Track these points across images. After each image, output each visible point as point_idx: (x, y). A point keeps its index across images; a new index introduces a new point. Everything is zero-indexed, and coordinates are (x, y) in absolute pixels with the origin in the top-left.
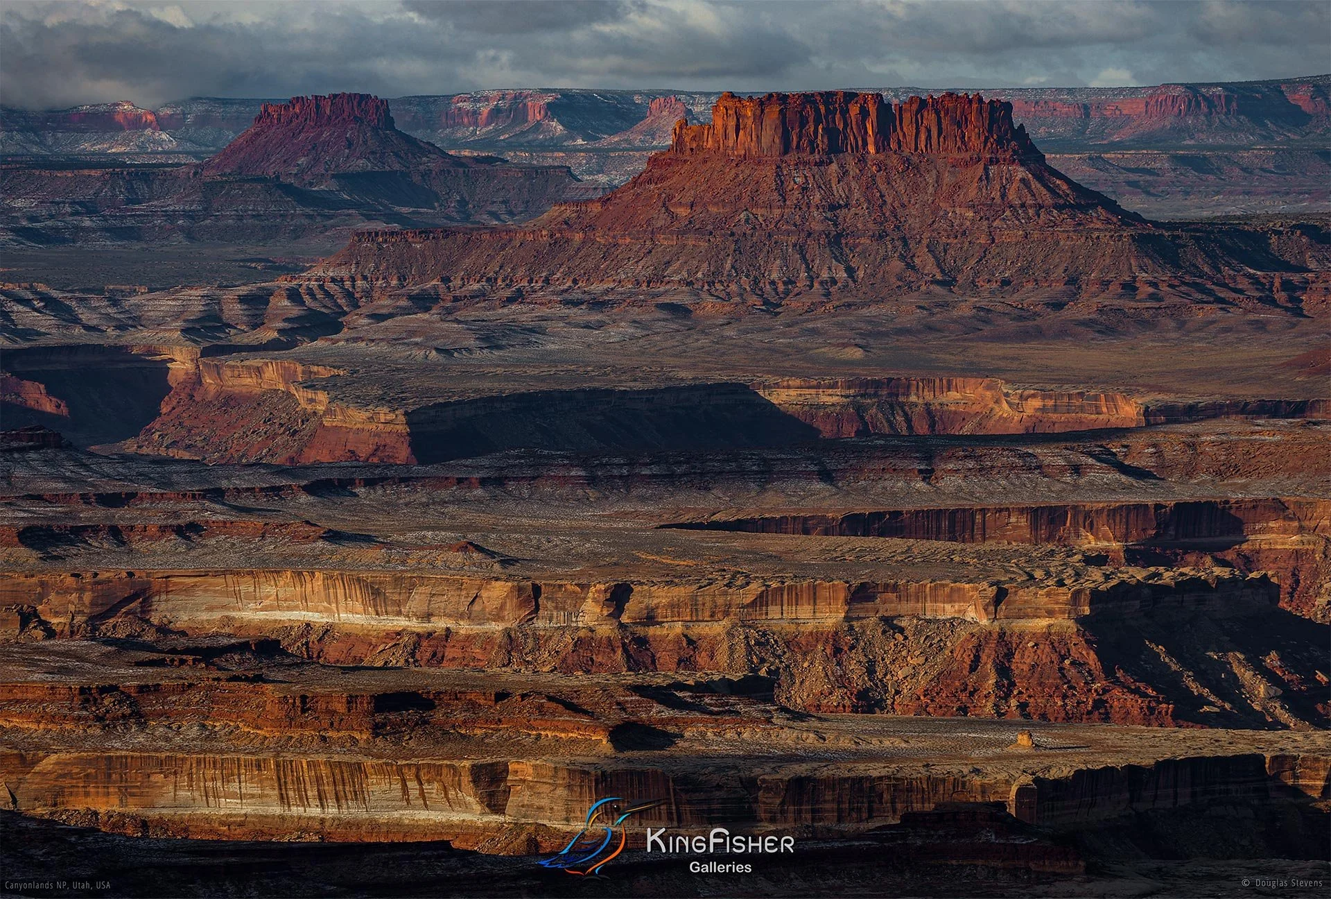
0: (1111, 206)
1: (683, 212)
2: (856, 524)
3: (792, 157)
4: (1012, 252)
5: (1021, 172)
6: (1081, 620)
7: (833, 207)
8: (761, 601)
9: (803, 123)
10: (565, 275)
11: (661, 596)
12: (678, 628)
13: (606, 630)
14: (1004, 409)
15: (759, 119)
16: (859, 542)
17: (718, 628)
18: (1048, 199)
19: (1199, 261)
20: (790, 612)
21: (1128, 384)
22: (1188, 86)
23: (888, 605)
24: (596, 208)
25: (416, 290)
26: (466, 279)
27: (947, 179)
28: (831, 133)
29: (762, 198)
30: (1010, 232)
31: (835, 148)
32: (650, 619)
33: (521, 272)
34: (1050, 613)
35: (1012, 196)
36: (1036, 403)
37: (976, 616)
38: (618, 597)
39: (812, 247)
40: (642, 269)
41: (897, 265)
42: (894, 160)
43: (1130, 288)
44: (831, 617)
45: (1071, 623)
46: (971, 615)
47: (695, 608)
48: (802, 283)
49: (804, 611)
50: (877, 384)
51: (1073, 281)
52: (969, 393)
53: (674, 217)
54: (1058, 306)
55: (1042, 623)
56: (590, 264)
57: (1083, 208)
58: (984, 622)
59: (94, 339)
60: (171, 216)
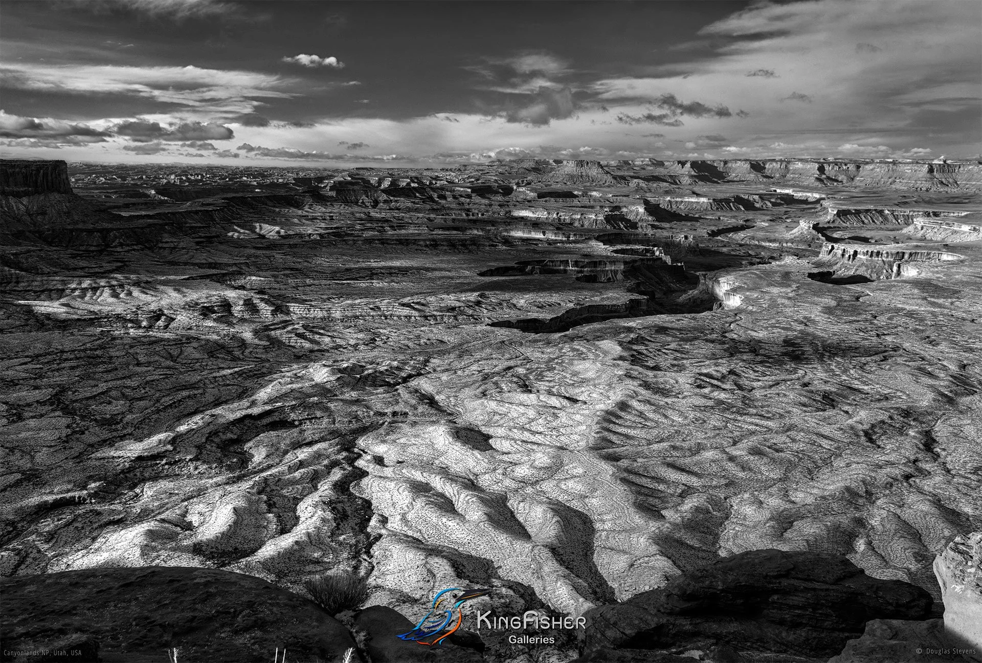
2: (582, 207)
17: (567, 218)
20: (575, 216)
38: (558, 214)
46: (593, 217)
47: (565, 215)
55: (600, 218)
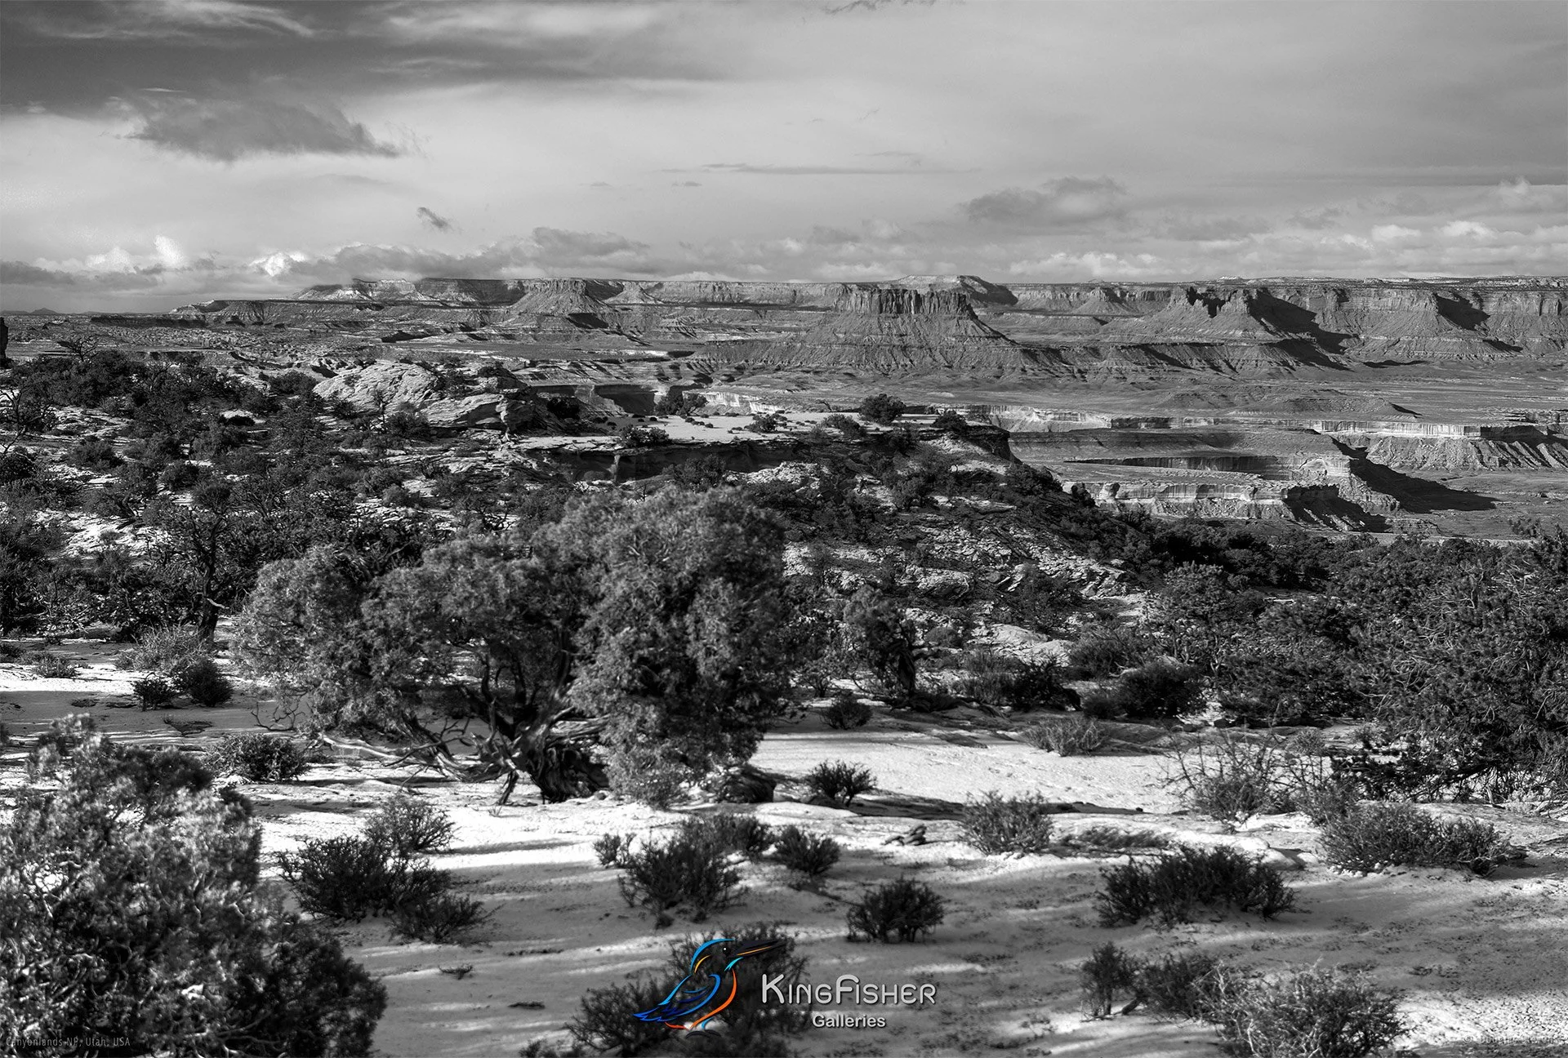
0: (1004, 337)
1: (841, 336)
3: (883, 315)
4: (974, 355)
5: (971, 323)
6: (1285, 501)
7: (901, 335)
8: (1167, 491)
9: (887, 301)
10: (797, 360)
11: (1130, 488)
12: (1136, 501)
13: (1110, 501)
14: (1035, 418)
15: (871, 298)
16: (1130, 468)
17: (1151, 501)
18: (983, 335)
19: (1045, 360)
20: (1177, 495)
21: (1104, 408)
22: (844, 285)
23: (1211, 493)
24: (804, 333)
25: (736, 365)
26: (755, 360)
27: (943, 325)
28: (898, 306)
29: (874, 331)
30: (972, 347)
31: (900, 310)
32: (1126, 497)
33: (777, 358)
34: (1273, 498)
35: (969, 332)
36: (1052, 416)
37: (1245, 498)
38: (1115, 488)
39: (895, 352)
40: (829, 358)
41: (929, 359)
42: (922, 317)
43: (1023, 370)
44: (1191, 498)
45: (1281, 503)
46: (1242, 497)
47: (1143, 494)
48: (894, 366)
49: (1182, 495)
50: (978, 407)
51: (1000, 367)
52: (1014, 412)
53: (838, 338)
54: (998, 377)
55: (1269, 502)
56: (806, 356)
57: (996, 338)
58: (1249, 501)
59: (619, 382)
60: (526, 330)
